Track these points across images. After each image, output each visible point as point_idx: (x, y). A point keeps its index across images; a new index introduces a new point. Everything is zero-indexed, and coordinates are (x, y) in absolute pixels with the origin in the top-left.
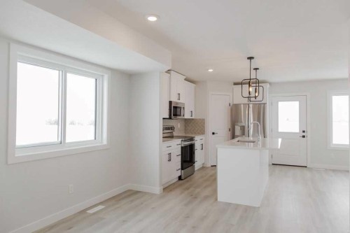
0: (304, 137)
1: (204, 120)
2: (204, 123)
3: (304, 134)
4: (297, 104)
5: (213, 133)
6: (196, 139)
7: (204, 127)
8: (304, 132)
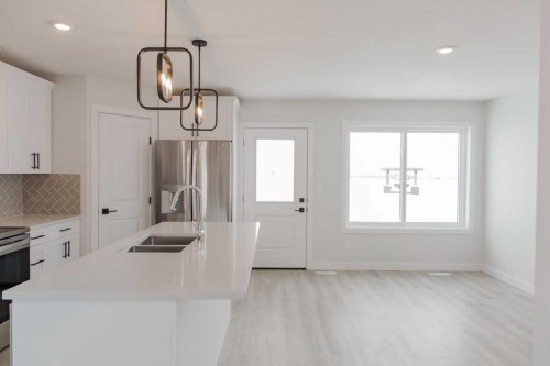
0: (301, 210)
1: (78, 177)
2: (78, 186)
3: (302, 205)
4: (290, 144)
5: (105, 211)
6: (33, 233)
7: (78, 197)
8: (302, 200)
